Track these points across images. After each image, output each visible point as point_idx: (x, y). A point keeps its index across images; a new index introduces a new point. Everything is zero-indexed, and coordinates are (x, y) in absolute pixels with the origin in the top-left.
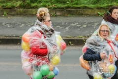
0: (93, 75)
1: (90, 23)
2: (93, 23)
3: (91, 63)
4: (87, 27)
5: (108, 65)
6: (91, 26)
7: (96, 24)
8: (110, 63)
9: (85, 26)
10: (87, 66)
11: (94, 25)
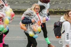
0: (29, 33)
1: (57, 1)
2: (59, 1)
3: (27, 26)
4: (55, 4)
5: (37, 27)
6: (58, 3)
7: (61, 2)
8: (38, 26)
9: (54, 3)
10: (25, 28)
11: (59, 2)
